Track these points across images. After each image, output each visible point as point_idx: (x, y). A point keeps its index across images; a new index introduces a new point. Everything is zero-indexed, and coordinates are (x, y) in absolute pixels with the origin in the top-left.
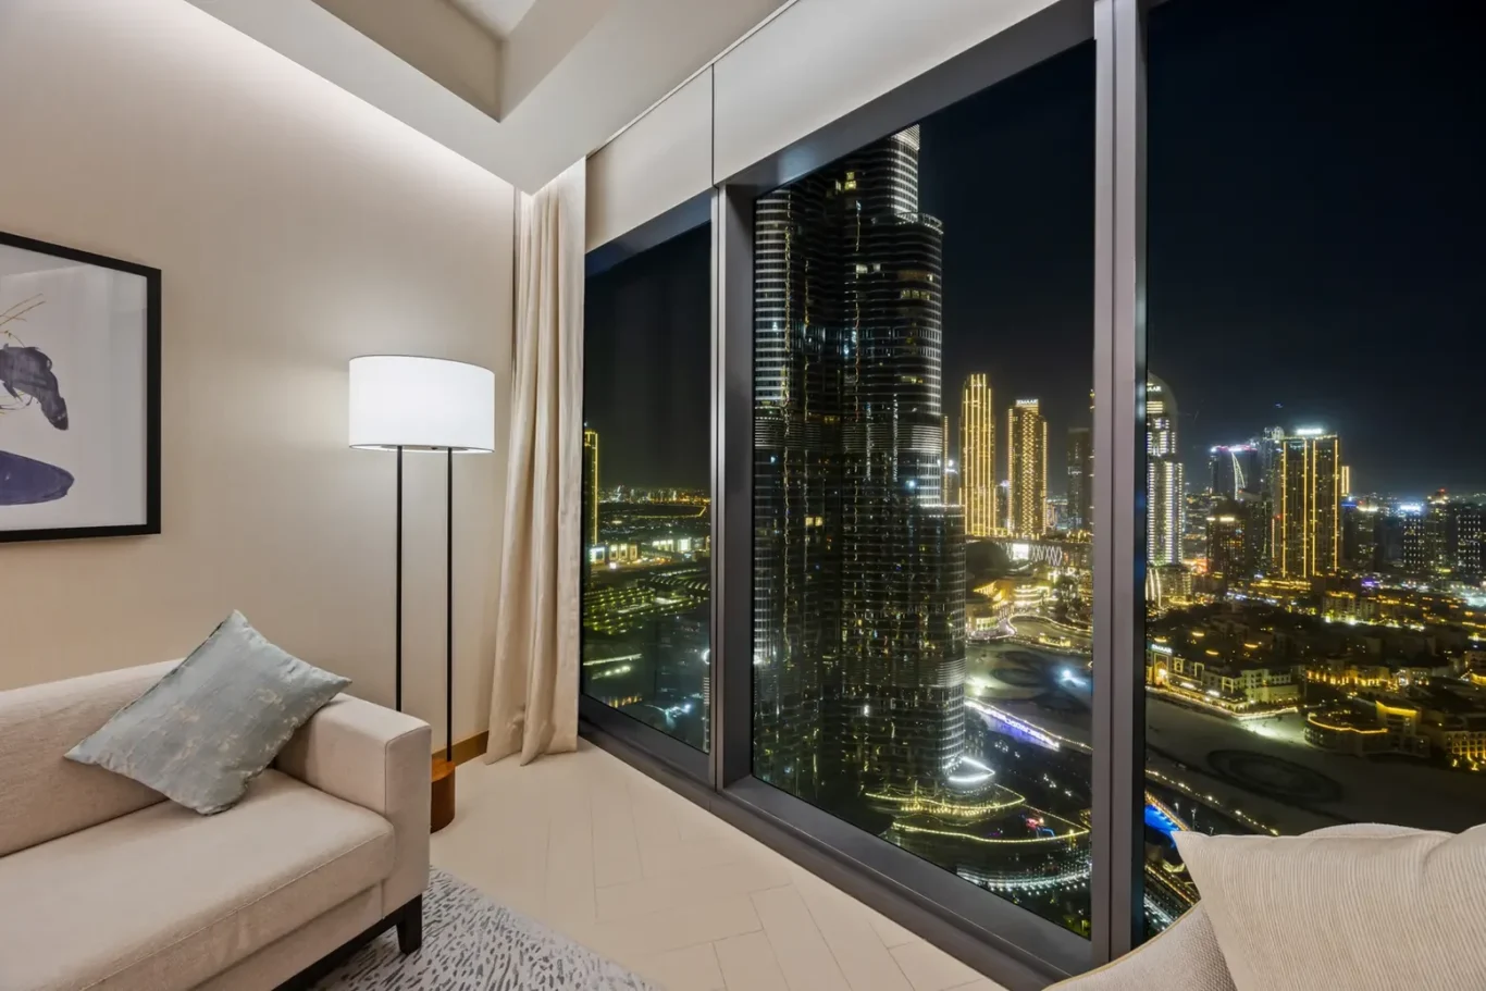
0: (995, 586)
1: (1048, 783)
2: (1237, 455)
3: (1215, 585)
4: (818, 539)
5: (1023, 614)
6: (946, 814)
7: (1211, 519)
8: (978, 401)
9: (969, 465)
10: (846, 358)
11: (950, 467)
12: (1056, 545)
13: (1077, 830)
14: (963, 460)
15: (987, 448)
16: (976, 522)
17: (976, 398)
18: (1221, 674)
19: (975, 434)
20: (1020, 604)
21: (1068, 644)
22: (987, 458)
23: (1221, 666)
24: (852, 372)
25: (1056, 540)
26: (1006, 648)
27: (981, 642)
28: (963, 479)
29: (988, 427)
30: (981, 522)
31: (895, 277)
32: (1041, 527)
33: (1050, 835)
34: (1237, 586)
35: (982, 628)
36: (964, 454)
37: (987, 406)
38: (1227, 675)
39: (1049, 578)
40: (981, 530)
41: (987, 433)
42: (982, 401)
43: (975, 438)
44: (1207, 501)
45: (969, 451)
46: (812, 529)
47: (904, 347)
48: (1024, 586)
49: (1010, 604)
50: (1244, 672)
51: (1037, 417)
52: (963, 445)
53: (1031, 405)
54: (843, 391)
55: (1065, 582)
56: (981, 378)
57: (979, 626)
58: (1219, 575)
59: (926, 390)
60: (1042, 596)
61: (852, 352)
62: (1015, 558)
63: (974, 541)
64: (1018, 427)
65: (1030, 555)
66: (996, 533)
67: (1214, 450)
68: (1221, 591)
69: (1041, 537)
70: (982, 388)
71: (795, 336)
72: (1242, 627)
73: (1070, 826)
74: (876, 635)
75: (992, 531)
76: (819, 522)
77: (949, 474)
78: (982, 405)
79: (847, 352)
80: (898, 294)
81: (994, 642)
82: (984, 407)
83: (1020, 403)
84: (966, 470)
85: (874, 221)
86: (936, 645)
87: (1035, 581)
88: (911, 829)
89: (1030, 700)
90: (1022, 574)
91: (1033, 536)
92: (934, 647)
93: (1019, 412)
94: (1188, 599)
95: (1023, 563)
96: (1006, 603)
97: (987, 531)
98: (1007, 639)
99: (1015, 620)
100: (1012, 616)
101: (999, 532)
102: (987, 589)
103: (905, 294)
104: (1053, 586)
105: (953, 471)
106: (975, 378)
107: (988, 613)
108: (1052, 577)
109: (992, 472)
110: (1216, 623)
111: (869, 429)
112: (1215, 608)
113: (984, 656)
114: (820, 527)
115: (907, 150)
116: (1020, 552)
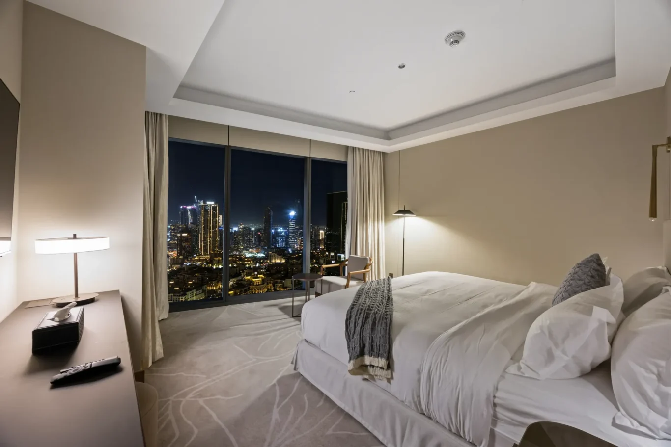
2: (189, 209)
3: (180, 261)
7: (179, 235)
18: (180, 296)
23: (180, 293)
34: (188, 260)
38: (182, 296)
44: (178, 227)
50: (187, 293)
58: (181, 257)
67: (181, 207)
68: (182, 264)
72: (187, 276)
94: (169, 269)
110: (179, 276)
112: (179, 270)
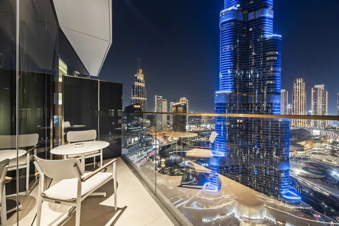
0: (305, 142)
1: (324, 206)
4: (241, 126)
5: (317, 152)
6: (282, 206)
8: (299, 87)
9: (296, 105)
10: (249, 78)
11: (289, 106)
12: (331, 131)
13: (334, 222)
14: (293, 105)
15: (303, 101)
16: (298, 122)
17: (298, 86)
19: (298, 96)
20: (316, 149)
21: (335, 163)
22: (303, 104)
24: (251, 82)
25: (332, 129)
26: (309, 161)
27: (300, 158)
28: (294, 110)
29: (304, 94)
30: (301, 122)
31: (265, 54)
32: (325, 125)
33: (323, 221)
35: (300, 154)
36: (293, 103)
37: (303, 88)
39: (328, 142)
40: (301, 125)
41: (303, 96)
42: (301, 86)
43: (298, 98)
45: (296, 101)
46: (239, 123)
47: (268, 74)
48: (317, 143)
49: (311, 148)
51: (323, 90)
52: (294, 100)
53: (321, 87)
54: (248, 86)
55: (335, 143)
56: (301, 80)
57: (298, 154)
59: (276, 85)
60: (325, 146)
61: (251, 76)
62: (314, 134)
63: (297, 128)
64: (315, 94)
65: (320, 134)
66: (306, 126)
69: (325, 128)
70: (301, 83)
71: (234, 73)
73: (331, 221)
74: (259, 152)
75: (305, 126)
76: (241, 121)
77: (288, 108)
78: (301, 88)
79: (250, 76)
80: (266, 59)
81: (304, 159)
82: (302, 89)
83: (316, 86)
84: (295, 107)
85: (258, 40)
86: (279, 157)
87: (322, 142)
88: (270, 207)
89: (319, 178)
90: (318, 139)
91: (322, 128)
92: (278, 158)
93: (316, 89)
95: (317, 136)
96: (310, 148)
97: (303, 125)
98: (309, 159)
99: (313, 153)
100: (312, 152)
101: (308, 126)
102: (303, 143)
103: (268, 59)
104: (330, 144)
105: (290, 107)
106: (298, 80)
107: (302, 150)
108: (329, 141)
109: (305, 107)
111: (256, 97)
113: (301, 163)
114: (242, 123)
115: (269, 18)
116: (316, 132)
